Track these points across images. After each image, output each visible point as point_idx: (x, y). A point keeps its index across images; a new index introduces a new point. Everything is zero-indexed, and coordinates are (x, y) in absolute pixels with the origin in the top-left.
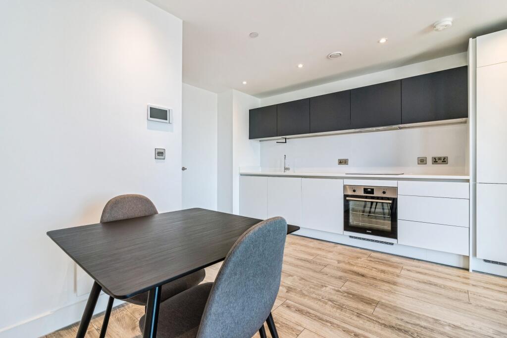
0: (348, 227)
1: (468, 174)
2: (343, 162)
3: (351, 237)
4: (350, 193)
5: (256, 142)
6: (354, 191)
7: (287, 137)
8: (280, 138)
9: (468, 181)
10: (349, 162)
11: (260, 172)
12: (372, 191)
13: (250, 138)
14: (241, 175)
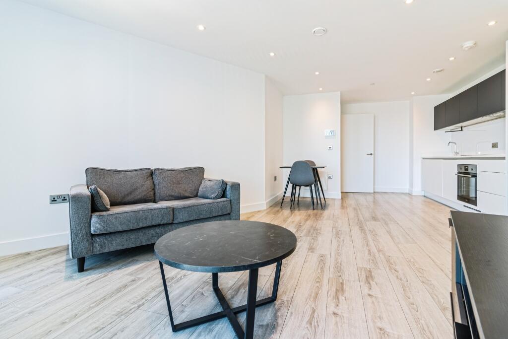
0: (459, 197)
2: (495, 145)
3: (464, 206)
6: (461, 169)
9: (505, 158)
12: (467, 170)
13: (435, 130)
14: (423, 158)
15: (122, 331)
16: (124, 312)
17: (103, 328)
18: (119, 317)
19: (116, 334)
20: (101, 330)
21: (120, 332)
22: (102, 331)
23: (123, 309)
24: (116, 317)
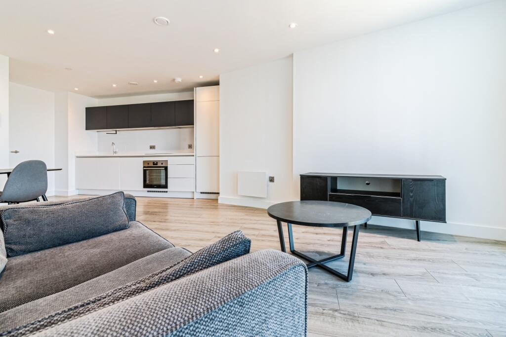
0: (146, 186)
1: (193, 153)
2: (152, 147)
3: (148, 191)
4: (147, 165)
5: (94, 133)
6: (148, 164)
7: (117, 129)
8: (112, 131)
9: (193, 156)
10: (156, 148)
11: (97, 155)
12: (157, 164)
13: (86, 129)
14: (77, 157)
15: (370, 306)
16: (351, 317)
17: (377, 320)
18: (359, 317)
19: (375, 308)
20: (381, 321)
21: (372, 307)
22: (380, 319)
23: (347, 321)
24: (360, 319)
